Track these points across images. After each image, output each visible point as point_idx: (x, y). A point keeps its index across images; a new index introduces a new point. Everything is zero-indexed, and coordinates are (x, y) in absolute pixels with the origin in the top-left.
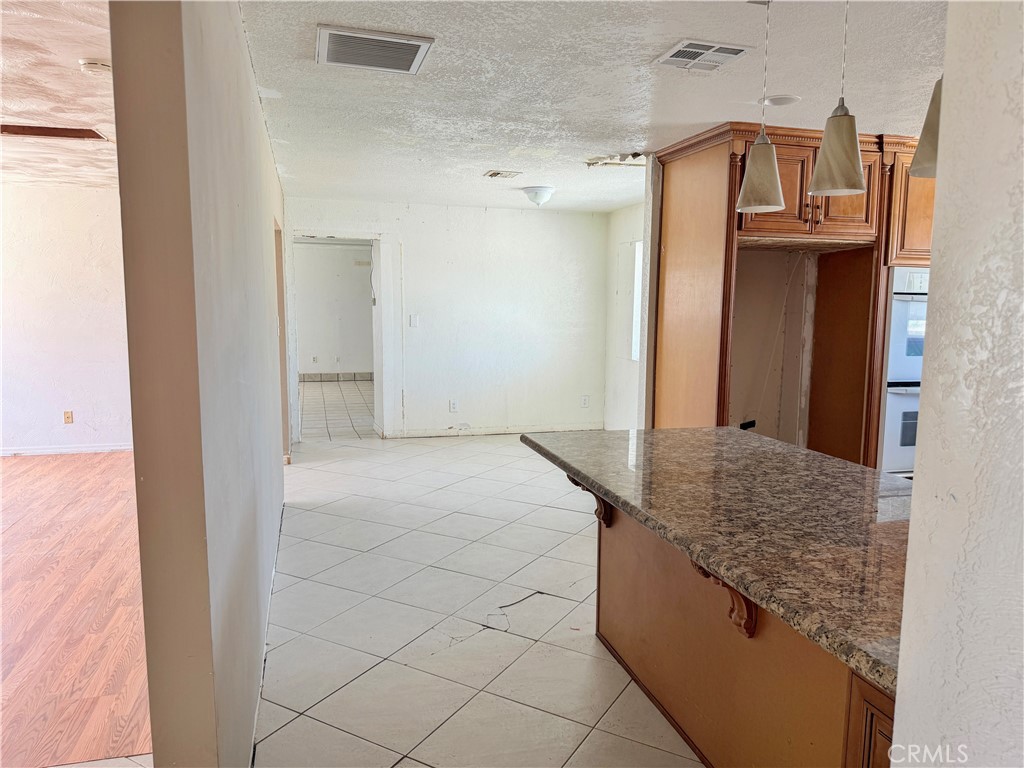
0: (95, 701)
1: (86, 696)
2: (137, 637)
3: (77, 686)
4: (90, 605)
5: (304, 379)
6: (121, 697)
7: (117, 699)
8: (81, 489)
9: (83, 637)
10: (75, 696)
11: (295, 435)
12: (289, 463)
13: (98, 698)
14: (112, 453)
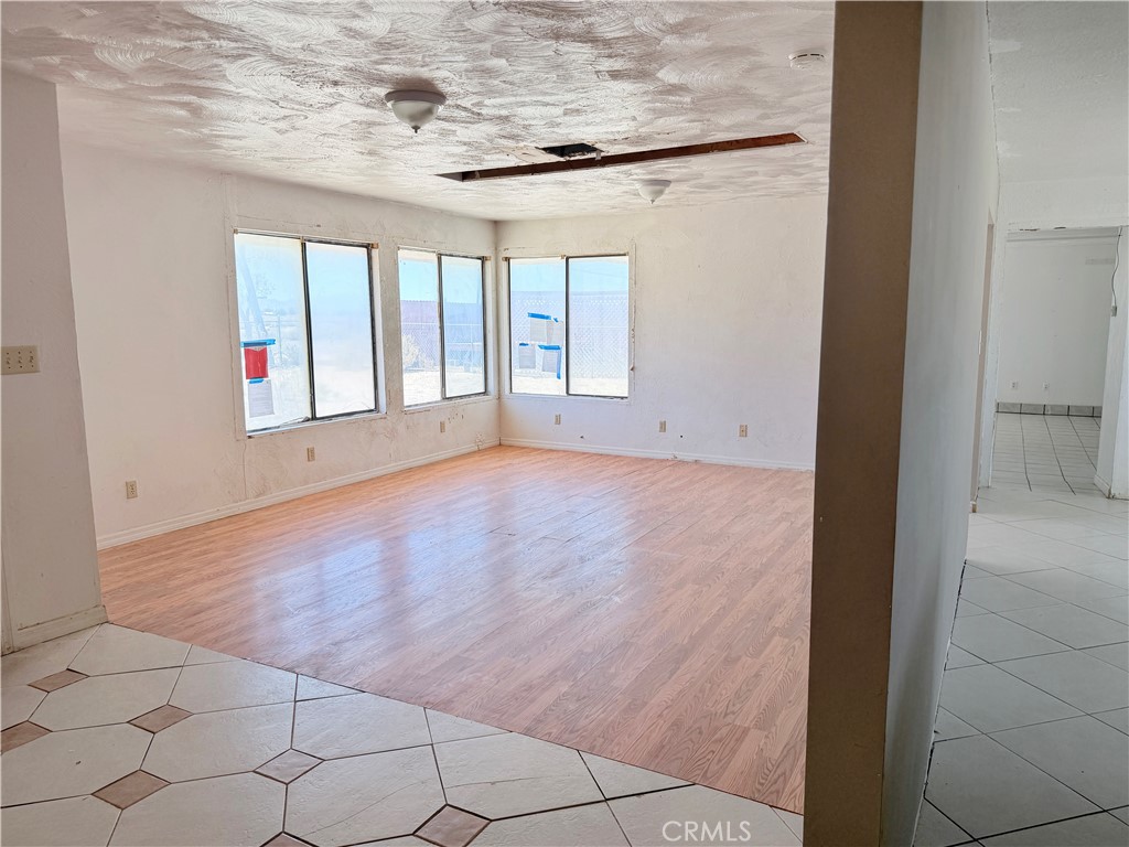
0: (746, 731)
1: (738, 723)
2: (791, 675)
3: (731, 709)
4: (749, 625)
5: (1000, 409)
6: (770, 736)
7: (767, 737)
8: (749, 503)
9: (739, 658)
10: (729, 719)
11: (983, 479)
12: (974, 511)
13: (749, 729)
14: (779, 471)
